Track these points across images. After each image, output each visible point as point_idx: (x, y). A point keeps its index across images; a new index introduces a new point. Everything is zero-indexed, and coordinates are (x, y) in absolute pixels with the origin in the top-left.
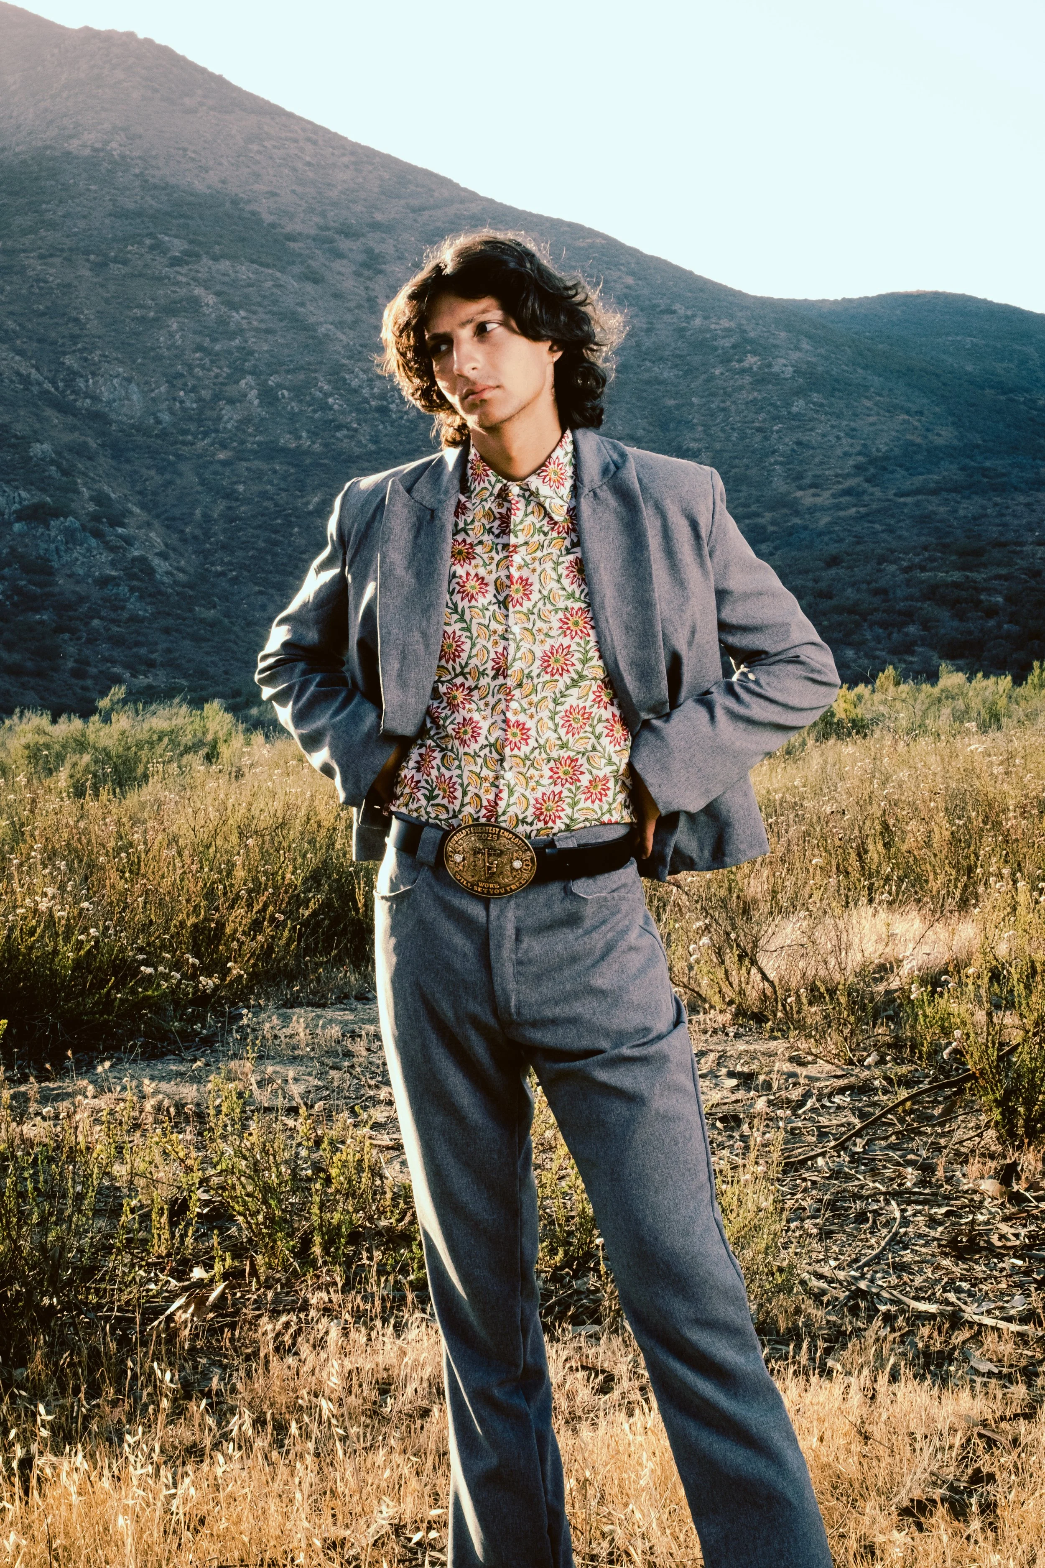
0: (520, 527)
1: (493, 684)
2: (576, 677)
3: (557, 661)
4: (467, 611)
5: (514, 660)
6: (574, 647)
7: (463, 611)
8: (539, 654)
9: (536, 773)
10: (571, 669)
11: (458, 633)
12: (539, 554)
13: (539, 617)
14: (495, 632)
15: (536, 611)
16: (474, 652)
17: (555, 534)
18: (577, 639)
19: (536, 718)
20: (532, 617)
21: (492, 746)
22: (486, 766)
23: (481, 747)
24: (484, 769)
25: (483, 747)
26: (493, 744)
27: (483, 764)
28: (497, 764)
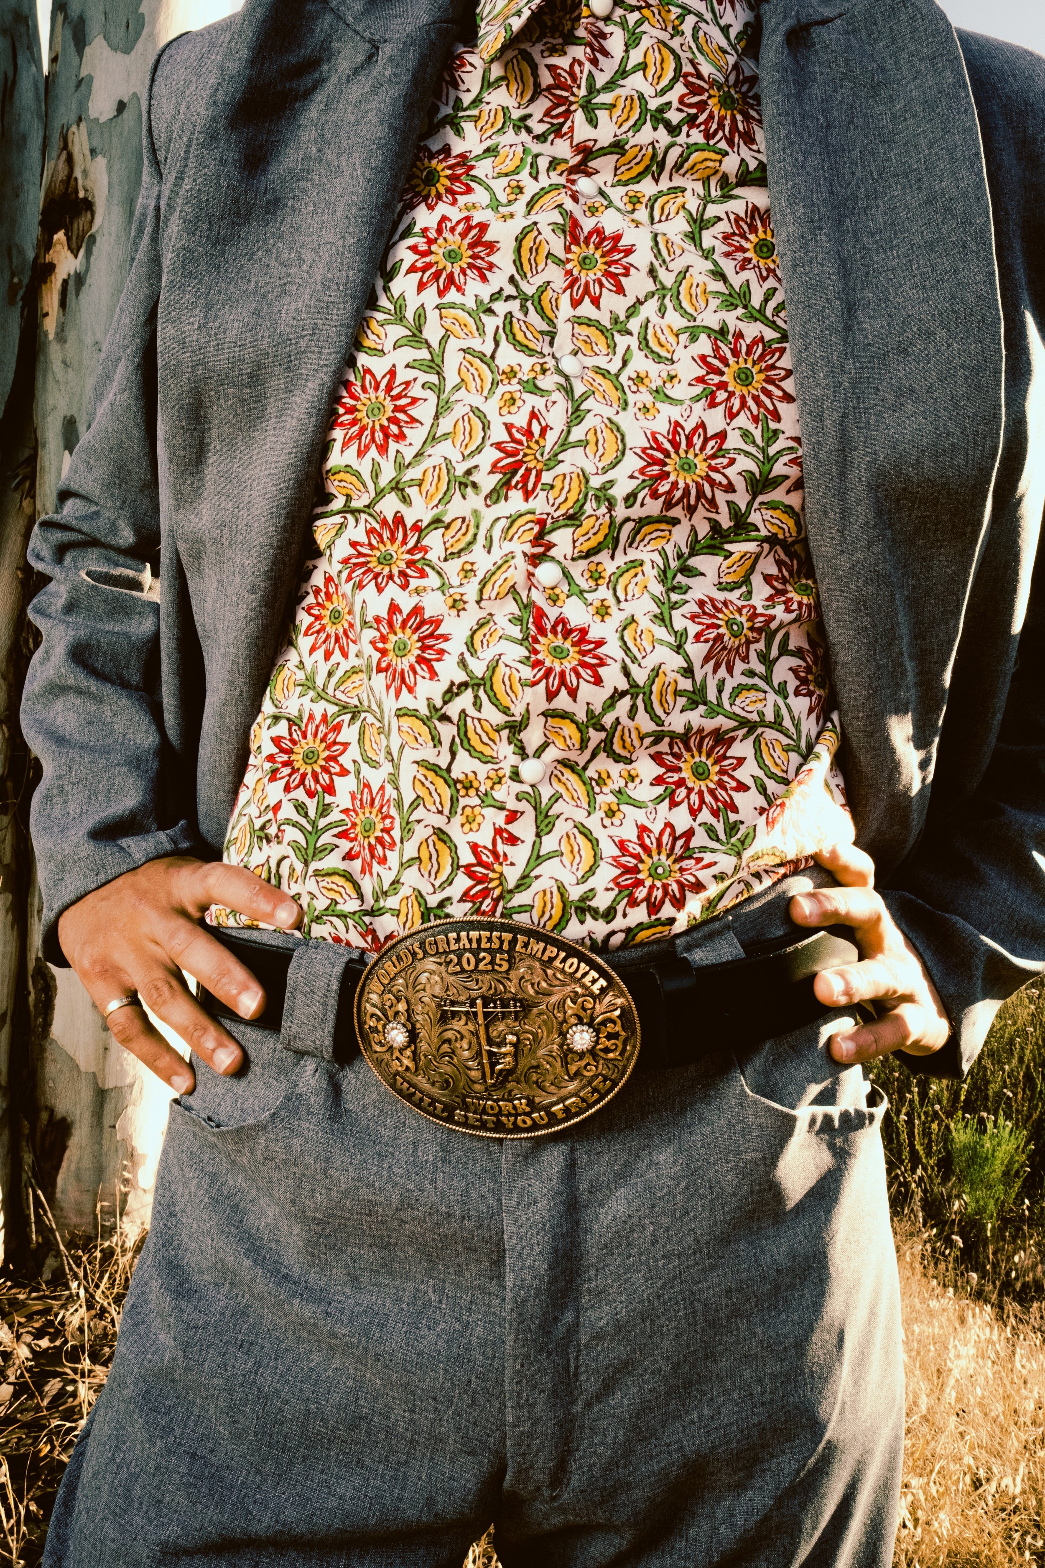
0: (605, 98)
1: (488, 515)
2: (726, 522)
3: (688, 467)
4: (432, 316)
5: (564, 444)
6: (734, 441)
7: (421, 316)
8: (637, 440)
9: (615, 769)
10: (721, 498)
11: (403, 375)
12: (647, 187)
13: (644, 342)
14: (511, 374)
15: (634, 325)
16: (446, 424)
17: (697, 137)
18: (743, 420)
19: (617, 618)
20: (622, 342)
21: (479, 685)
22: (466, 746)
23: (449, 691)
24: (462, 754)
25: (455, 690)
26: (483, 679)
27: (457, 740)
28: (497, 739)
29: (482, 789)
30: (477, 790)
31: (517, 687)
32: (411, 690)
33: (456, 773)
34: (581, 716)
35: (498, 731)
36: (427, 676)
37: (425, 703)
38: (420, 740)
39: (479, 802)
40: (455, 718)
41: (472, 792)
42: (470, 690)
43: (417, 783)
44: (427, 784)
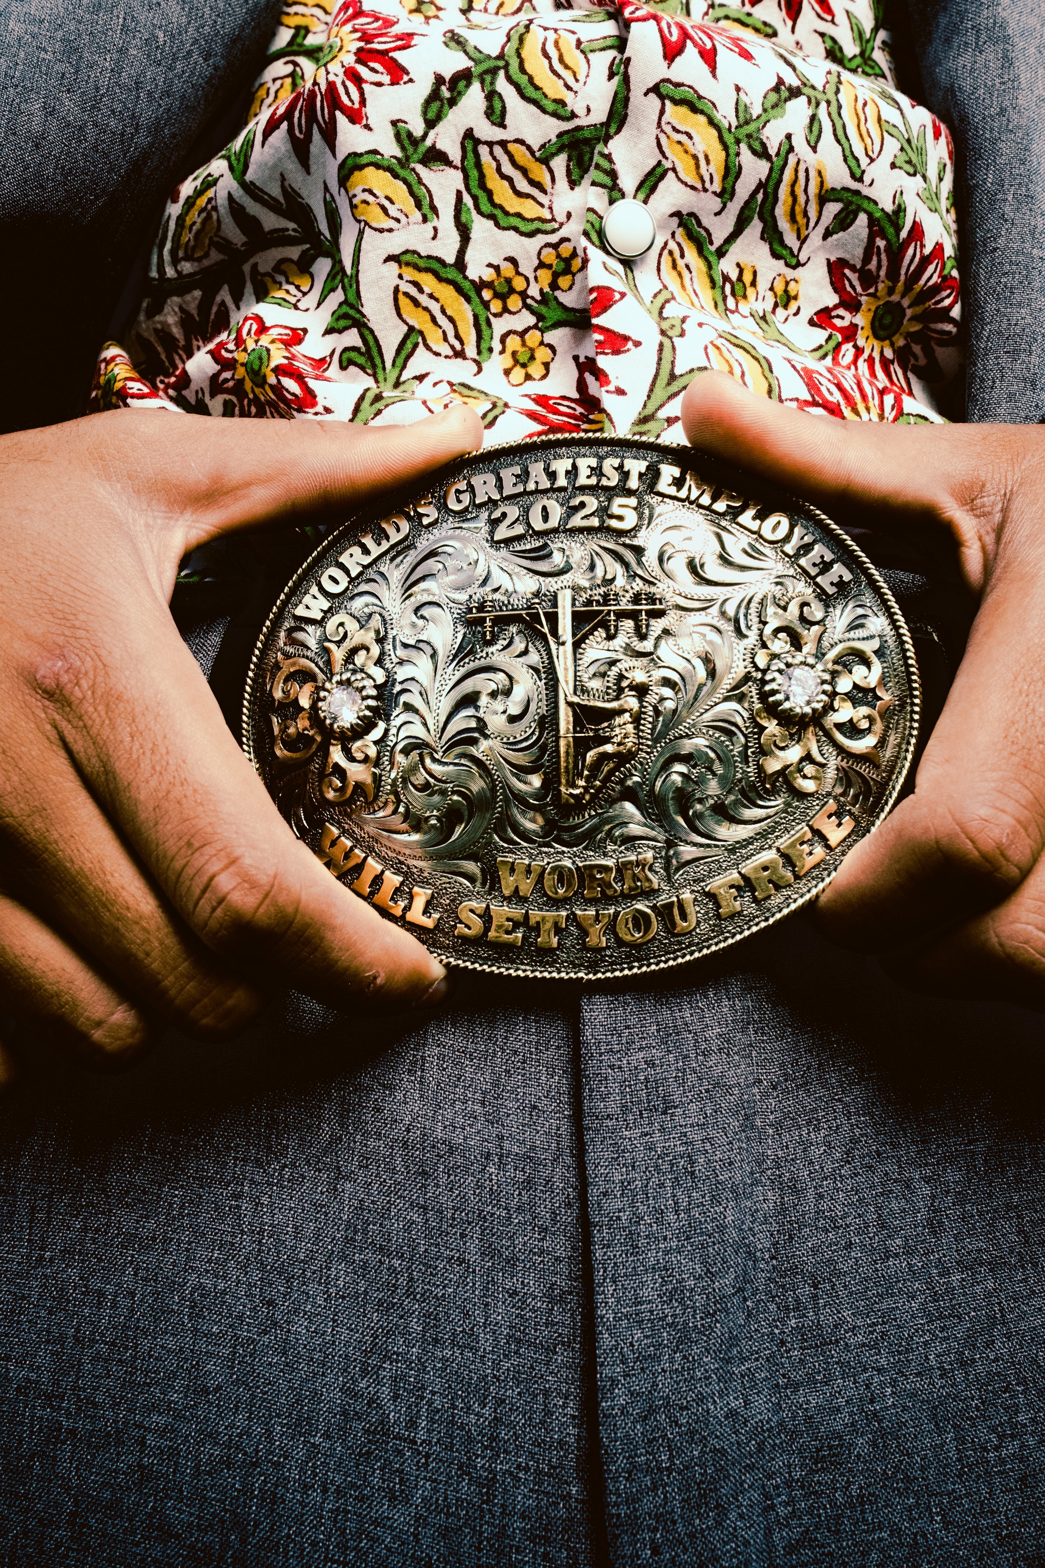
21: (494, 71)
22: (486, 207)
23: (434, 96)
24: (481, 227)
25: (445, 93)
26: (501, 56)
27: (467, 199)
28: (546, 179)
29: (534, 291)
30: (524, 295)
31: (574, 58)
32: (355, 117)
33: (476, 270)
34: (726, 114)
35: (545, 161)
36: (386, 79)
37: (390, 132)
38: (393, 211)
39: (532, 320)
40: (455, 155)
41: (514, 302)
42: (476, 86)
43: (403, 301)
44: (423, 300)
